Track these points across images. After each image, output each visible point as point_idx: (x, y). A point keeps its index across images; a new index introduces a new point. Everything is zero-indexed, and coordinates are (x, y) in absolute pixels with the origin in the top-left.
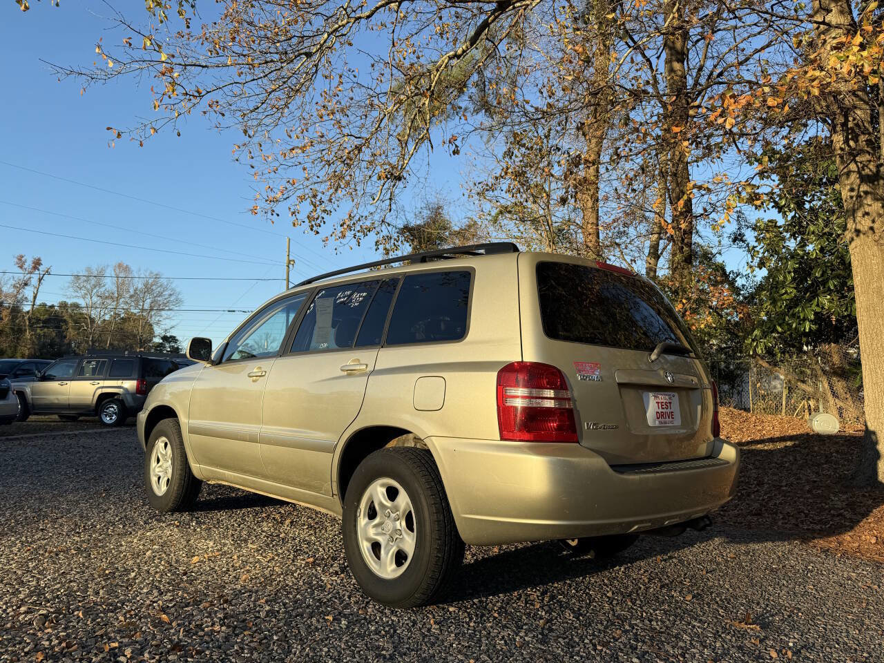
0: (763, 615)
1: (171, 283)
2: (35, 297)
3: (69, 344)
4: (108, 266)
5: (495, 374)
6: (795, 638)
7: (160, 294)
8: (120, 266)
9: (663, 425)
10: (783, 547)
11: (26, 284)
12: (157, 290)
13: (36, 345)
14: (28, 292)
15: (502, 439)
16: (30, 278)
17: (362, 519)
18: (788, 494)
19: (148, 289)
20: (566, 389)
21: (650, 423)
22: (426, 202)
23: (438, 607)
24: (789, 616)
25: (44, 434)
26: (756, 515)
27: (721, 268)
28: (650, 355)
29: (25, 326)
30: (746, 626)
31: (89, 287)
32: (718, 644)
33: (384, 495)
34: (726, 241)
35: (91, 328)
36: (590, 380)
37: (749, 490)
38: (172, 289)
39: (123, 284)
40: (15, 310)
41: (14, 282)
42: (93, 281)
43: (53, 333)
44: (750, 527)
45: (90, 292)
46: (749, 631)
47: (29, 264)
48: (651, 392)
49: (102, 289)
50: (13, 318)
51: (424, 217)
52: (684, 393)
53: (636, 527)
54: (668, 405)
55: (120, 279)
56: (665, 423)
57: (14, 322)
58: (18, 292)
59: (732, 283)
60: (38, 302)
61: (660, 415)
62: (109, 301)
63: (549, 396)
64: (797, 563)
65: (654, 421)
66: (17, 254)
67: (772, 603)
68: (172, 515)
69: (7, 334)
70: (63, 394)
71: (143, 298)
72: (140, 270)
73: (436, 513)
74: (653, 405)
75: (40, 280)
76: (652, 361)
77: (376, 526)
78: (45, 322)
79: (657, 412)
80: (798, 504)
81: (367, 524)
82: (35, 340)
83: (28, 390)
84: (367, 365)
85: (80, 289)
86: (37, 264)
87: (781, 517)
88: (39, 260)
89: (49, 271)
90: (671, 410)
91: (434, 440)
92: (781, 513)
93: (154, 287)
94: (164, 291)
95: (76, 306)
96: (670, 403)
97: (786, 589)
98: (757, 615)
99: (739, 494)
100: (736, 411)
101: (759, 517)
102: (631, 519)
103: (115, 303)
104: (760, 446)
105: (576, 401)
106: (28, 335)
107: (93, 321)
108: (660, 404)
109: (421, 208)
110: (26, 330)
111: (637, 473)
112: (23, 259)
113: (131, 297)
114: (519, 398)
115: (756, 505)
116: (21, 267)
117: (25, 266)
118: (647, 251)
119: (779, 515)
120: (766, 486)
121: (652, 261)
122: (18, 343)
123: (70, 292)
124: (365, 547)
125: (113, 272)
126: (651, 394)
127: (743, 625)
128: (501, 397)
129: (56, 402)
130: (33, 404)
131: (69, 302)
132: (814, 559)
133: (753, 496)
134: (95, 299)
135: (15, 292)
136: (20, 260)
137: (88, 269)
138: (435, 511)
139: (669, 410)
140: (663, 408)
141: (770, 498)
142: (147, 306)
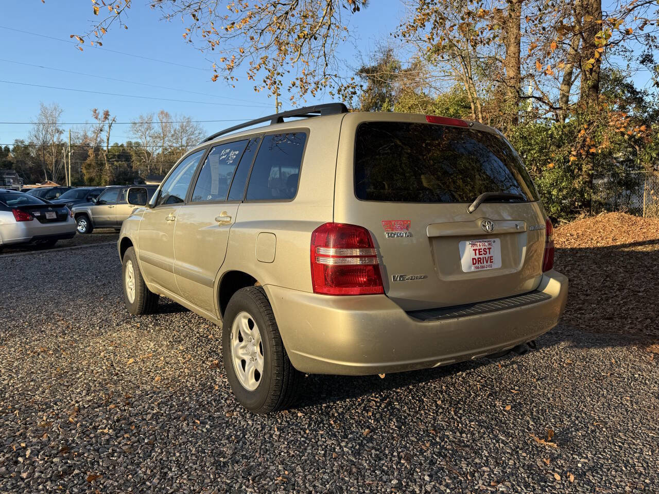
0: (568, 429)
1: (199, 124)
2: (108, 140)
3: (137, 172)
4: (154, 114)
5: (310, 234)
6: (587, 458)
7: (193, 133)
8: (162, 113)
9: (480, 269)
10: (621, 352)
11: (101, 130)
12: (190, 130)
13: (113, 174)
14: (104, 136)
15: (315, 292)
16: (103, 126)
17: (234, 341)
18: (642, 300)
19: (183, 130)
20: (373, 247)
21: (465, 268)
22: (379, 46)
23: (289, 412)
24: (592, 431)
25: (96, 244)
26: (608, 319)
27: (630, 88)
28: (469, 207)
29: (104, 161)
30: (545, 443)
31: (143, 130)
32: (511, 462)
33: (246, 324)
34: (635, 64)
35: (148, 160)
36: (398, 236)
37: (610, 295)
38: (200, 129)
39: (166, 126)
40: (98, 149)
41: (93, 129)
42: (146, 126)
43: (125, 164)
44: (598, 331)
45: (144, 134)
46: (547, 447)
47: (101, 116)
48: (468, 240)
49: (152, 131)
50: (96, 155)
51: (378, 59)
52: (508, 238)
53: (439, 364)
54: (488, 251)
55: (163, 124)
56: (483, 267)
57: (97, 158)
58: (97, 136)
59: (641, 100)
60: (111, 144)
61: (475, 261)
62: (158, 140)
63: (354, 254)
64: (626, 370)
65: (470, 267)
66: (93, 109)
67: (583, 415)
68: (140, 317)
69: (93, 166)
70: (111, 214)
71: (181, 136)
72: (176, 116)
73: (276, 345)
74: (468, 253)
75: (110, 127)
76: (471, 213)
77: (242, 348)
78: (119, 156)
79: (473, 259)
80: (649, 310)
81: (237, 345)
82: (112, 171)
83: (90, 212)
84: (231, 218)
85: (138, 132)
86: (107, 115)
87: (630, 322)
88: (108, 112)
89: (115, 119)
90: (490, 256)
91: (269, 288)
92: (630, 318)
93: (188, 128)
94: (195, 131)
95: (138, 144)
96: (489, 249)
97: (603, 400)
98: (563, 429)
99: (599, 299)
100: (627, 216)
101: (610, 321)
102: (432, 359)
103: (162, 141)
104: (640, 248)
105: (382, 257)
106: (107, 166)
107: (149, 154)
108: (477, 252)
109: (375, 52)
110: (105, 164)
111: (438, 319)
112: (97, 112)
113: (173, 136)
114: (330, 257)
115: (610, 310)
116: (96, 118)
117: (99, 117)
118: (561, 79)
119: (629, 319)
120: (626, 291)
121: (565, 88)
122: (102, 173)
123: (131, 135)
124: (237, 363)
125: (158, 119)
126: (468, 243)
127: (543, 441)
128: (314, 255)
129: (108, 219)
130: (94, 222)
131: (133, 141)
132: (644, 366)
133: (610, 301)
134: (148, 138)
135: (95, 137)
136: (95, 112)
137: (141, 117)
138: (274, 344)
139: (487, 256)
140: (480, 254)
141: (625, 303)
142: (184, 143)
